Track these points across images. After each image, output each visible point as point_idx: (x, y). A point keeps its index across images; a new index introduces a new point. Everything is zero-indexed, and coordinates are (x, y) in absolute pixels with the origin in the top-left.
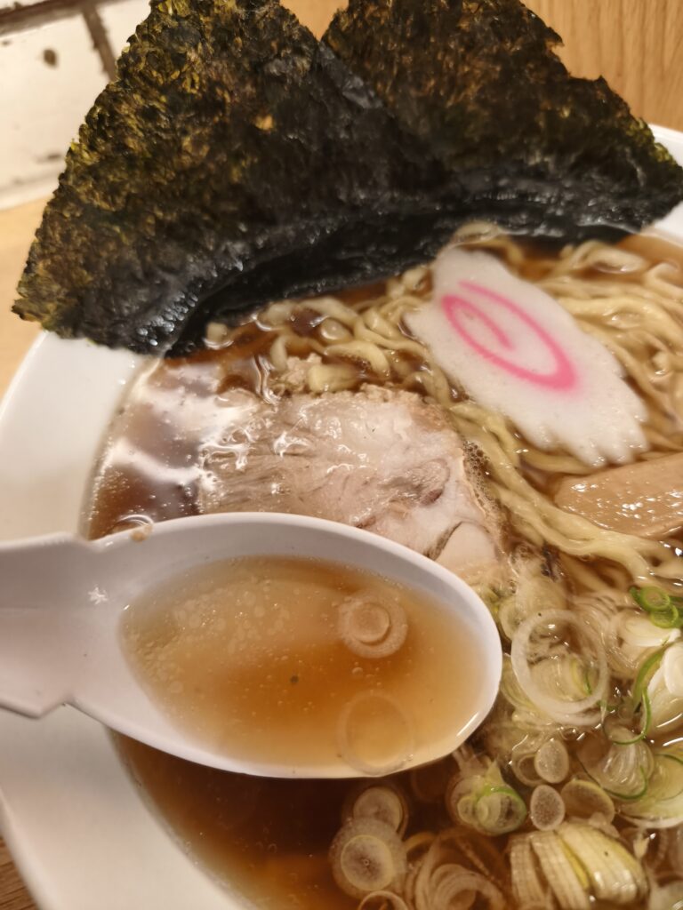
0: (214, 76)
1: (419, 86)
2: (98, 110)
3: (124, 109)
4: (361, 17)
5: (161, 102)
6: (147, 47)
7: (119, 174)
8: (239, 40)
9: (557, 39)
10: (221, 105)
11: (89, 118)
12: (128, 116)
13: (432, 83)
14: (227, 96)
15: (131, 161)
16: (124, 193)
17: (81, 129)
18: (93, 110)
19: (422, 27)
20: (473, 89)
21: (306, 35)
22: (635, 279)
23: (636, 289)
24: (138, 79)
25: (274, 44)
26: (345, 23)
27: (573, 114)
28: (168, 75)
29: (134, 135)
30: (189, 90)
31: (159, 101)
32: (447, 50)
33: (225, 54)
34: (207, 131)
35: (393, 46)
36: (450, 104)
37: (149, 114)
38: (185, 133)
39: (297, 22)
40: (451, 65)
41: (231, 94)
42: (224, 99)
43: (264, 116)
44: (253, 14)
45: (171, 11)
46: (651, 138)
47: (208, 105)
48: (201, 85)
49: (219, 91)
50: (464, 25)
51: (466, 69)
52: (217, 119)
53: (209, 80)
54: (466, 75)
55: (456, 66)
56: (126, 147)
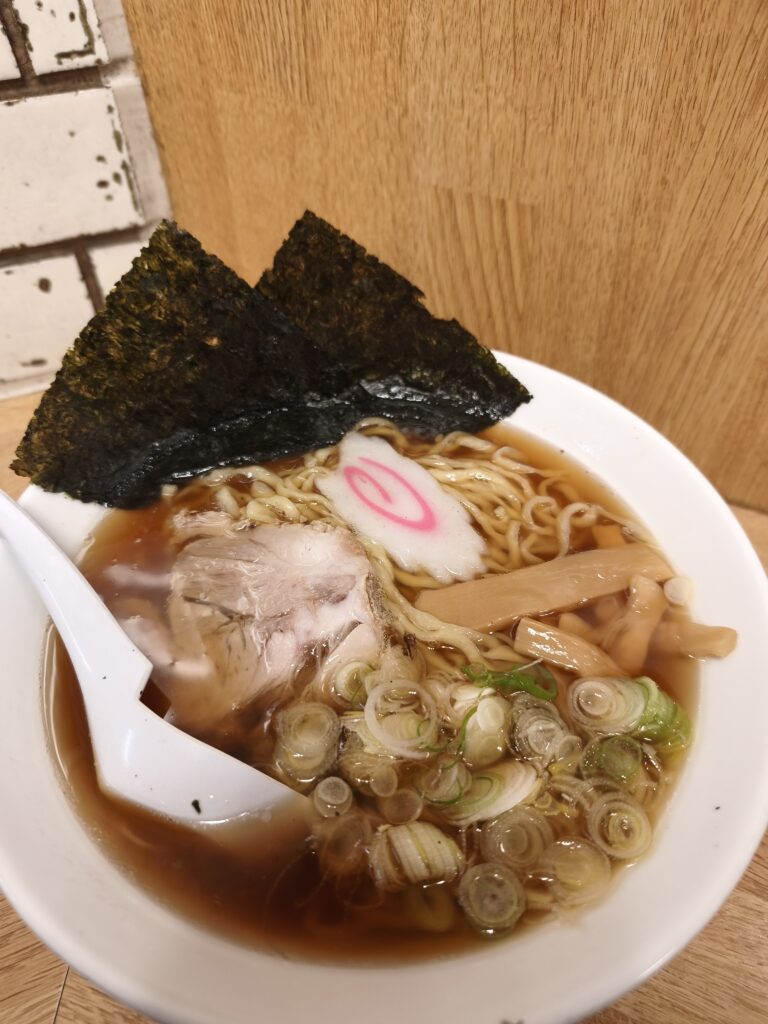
0: (175, 309)
1: (327, 321)
2: (90, 329)
3: (109, 329)
4: (282, 275)
5: (136, 325)
6: (128, 289)
7: (101, 373)
8: (194, 286)
9: (421, 294)
10: (180, 328)
11: (82, 334)
12: (111, 334)
13: (337, 319)
14: (185, 322)
15: (111, 364)
16: (104, 387)
17: (76, 341)
18: (86, 329)
19: (327, 283)
20: (365, 325)
21: (243, 284)
22: (486, 457)
23: (486, 464)
24: (120, 309)
25: (220, 290)
26: (271, 279)
27: (439, 342)
28: (142, 307)
29: (115, 346)
30: (157, 317)
31: (135, 325)
32: (345, 298)
33: (184, 295)
34: (169, 345)
35: (306, 294)
36: (350, 333)
37: (127, 333)
38: (153, 347)
39: (236, 277)
40: (349, 307)
41: (188, 321)
42: (182, 325)
43: (212, 337)
44: (204, 271)
45: (146, 267)
46: (494, 360)
47: (171, 328)
48: (166, 315)
49: (179, 319)
50: (356, 282)
51: (360, 311)
52: (177, 338)
53: (172, 312)
54: (359, 315)
55: (352, 309)
56: (108, 355)
